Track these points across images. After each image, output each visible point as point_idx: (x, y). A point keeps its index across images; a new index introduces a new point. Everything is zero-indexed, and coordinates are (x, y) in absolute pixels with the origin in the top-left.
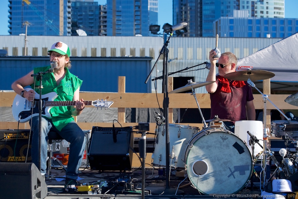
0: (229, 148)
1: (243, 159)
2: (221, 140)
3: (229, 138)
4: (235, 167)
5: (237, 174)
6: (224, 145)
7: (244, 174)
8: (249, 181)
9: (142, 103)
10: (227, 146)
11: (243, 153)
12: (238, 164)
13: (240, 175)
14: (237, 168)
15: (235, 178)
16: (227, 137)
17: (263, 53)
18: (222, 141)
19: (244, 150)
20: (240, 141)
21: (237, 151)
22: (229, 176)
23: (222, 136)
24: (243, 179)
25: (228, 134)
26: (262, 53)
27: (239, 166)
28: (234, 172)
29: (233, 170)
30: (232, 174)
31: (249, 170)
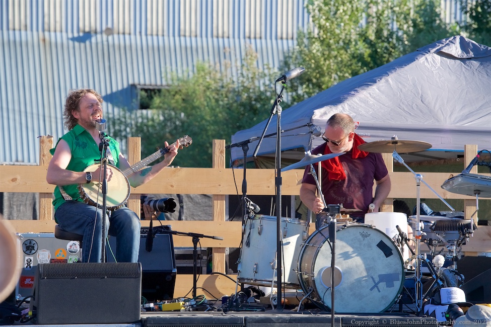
0: (372, 249)
1: (391, 265)
2: (361, 237)
3: (372, 235)
4: (380, 276)
5: (382, 285)
6: (364, 244)
7: (392, 286)
8: (399, 295)
9: (172, 186)
10: (369, 246)
11: (391, 257)
12: (384, 272)
13: (387, 287)
14: (383, 278)
15: (379, 291)
16: (369, 234)
17: (371, 95)
18: (362, 239)
19: (393, 252)
20: (387, 240)
21: (383, 254)
22: (371, 289)
23: (362, 232)
24: (391, 292)
25: (370, 229)
26: (369, 94)
27: (385, 275)
28: (379, 282)
29: (377, 280)
30: (376, 285)
31: (399, 280)
